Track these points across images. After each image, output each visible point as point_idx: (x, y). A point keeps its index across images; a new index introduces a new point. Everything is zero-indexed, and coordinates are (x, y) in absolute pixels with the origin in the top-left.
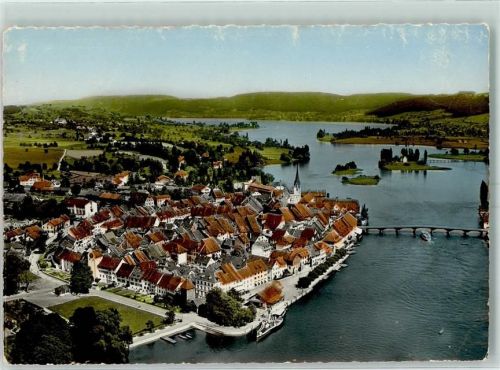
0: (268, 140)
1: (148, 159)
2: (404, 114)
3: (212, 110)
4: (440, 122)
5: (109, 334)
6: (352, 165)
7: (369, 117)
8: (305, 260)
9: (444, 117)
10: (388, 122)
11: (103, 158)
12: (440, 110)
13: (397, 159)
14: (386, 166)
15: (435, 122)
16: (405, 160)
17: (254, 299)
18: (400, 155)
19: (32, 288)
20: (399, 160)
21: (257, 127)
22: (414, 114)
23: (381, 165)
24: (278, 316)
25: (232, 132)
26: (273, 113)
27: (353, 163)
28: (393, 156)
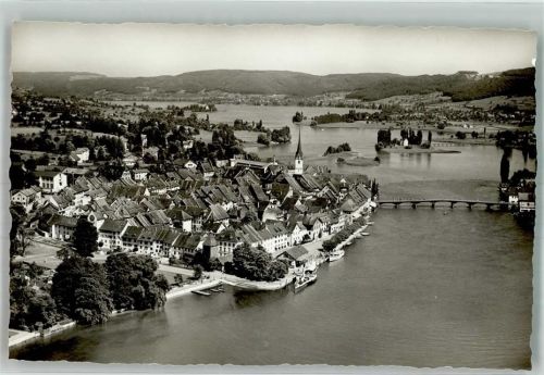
0: (237, 122)
1: (104, 137)
2: (393, 98)
3: (154, 91)
4: (438, 106)
5: (146, 280)
6: (346, 148)
7: (351, 101)
8: (324, 227)
9: (441, 101)
10: (374, 107)
11: (44, 135)
12: (437, 93)
13: (395, 141)
14: (384, 150)
15: (431, 107)
16: (406, 143)
17: (282, 258)
18: (399, 138)
19: (28, 253)
20: (399, 144)
21: (215, 110)
22: (404, 97)
23: (378, 149)
24: (311, 272)
25: (187, 114)
26: (231, 96)
27: (347, 145)
28: (392, 139)
